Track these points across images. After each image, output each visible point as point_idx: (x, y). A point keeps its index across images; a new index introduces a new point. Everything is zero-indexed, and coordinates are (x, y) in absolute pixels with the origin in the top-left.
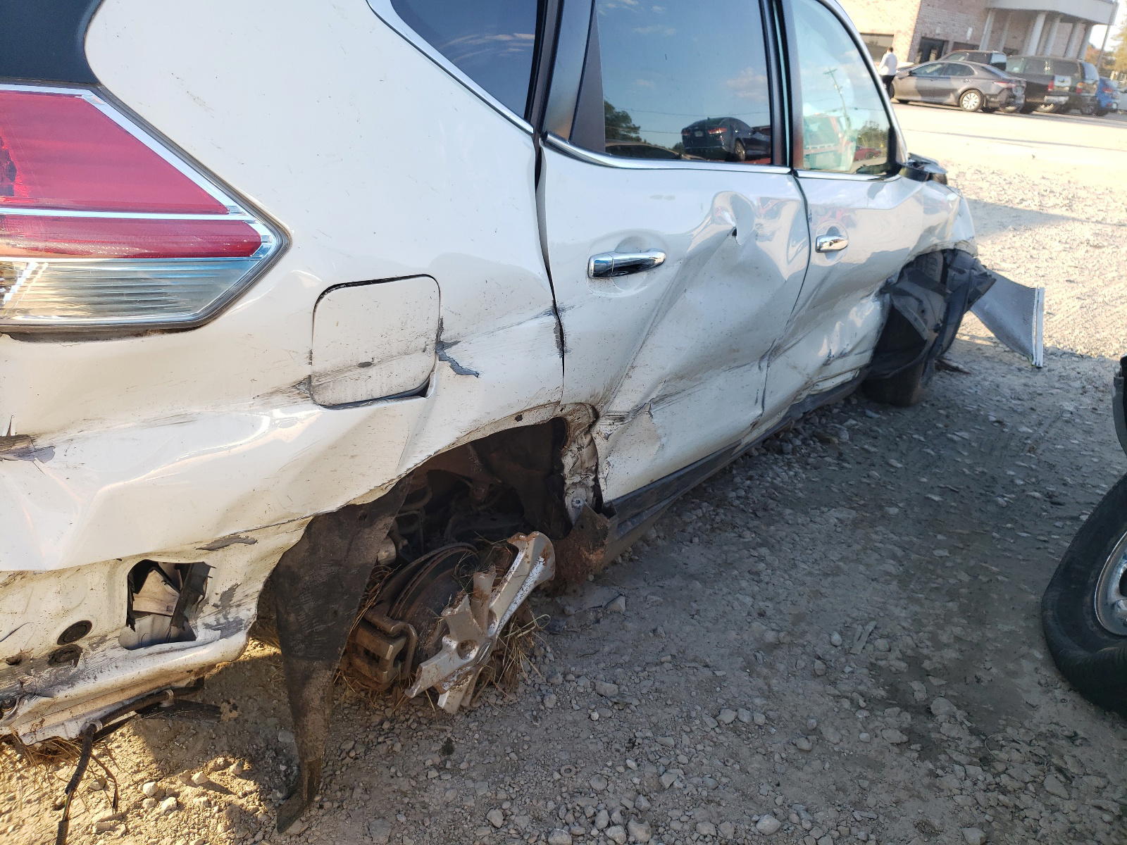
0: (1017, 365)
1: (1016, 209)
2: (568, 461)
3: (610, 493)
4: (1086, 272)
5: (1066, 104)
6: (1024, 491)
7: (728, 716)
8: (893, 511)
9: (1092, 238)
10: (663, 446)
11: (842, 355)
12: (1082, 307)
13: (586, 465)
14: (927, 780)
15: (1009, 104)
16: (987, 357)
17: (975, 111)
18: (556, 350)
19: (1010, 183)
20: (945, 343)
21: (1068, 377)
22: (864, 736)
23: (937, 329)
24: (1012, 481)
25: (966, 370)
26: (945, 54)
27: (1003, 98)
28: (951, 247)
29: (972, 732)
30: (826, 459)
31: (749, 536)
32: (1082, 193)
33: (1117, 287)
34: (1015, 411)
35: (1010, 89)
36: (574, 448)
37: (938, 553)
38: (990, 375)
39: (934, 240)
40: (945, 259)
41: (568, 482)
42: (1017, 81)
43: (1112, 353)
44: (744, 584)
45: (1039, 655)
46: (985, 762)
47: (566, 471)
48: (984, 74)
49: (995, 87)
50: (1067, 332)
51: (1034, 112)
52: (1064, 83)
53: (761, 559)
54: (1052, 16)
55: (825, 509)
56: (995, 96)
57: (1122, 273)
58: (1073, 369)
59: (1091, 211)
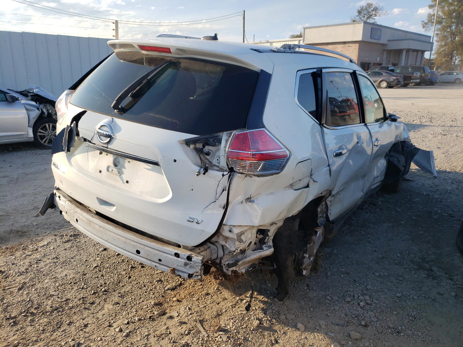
0: (428, 177)
1: (412, 124)
2: (319, 210)
3: (331, 218)
4: (443, 144)
5: (420, 82)
6: (441, 214)
7: (377, 274)
8: (403, 222)
9: (442, 132)
10: (343, 204)
11: (377, 177)
12: (445, 156)
13: (324, 211)
14: (437, 284)
15: (398, 84)
16: (417, 175)
17: (386, 88)
18: (329, 175)
19: (407, 115)
20: (407, 171)
21: (446, 179)
22: (416, 276)
23: (404, 166)
24: (437, 212)
25: (412, 180)
26: (370, 68)
27: (395, 82)
28: (403, 140)
29: (445, 273)
30: (377, 210)
31: (363, 233)
32: (434, 116)
33: (455, 148)
34: (432, 191)
35: (397, 79)
36: (321, 206)
37: (420, 232)
38: (420, 181)
39: (398, 139)
40: (402, 144)
41: (319, 216)
42: (400, 76)
43: (459, 170)
44: (367, 244)
45: (458, 255)
46: (451, 279)
47: (319, 213)
48: (387, 75)
49: (392, 78)
50: (442, 165)
51: (408, 86)
52: (418, 74)
53: (369, 238)
54: (408, 51)
55: (382, 224)
56: (392, 82)
57: (456, 143)
58: (447, 176)
59: (439, 122)
